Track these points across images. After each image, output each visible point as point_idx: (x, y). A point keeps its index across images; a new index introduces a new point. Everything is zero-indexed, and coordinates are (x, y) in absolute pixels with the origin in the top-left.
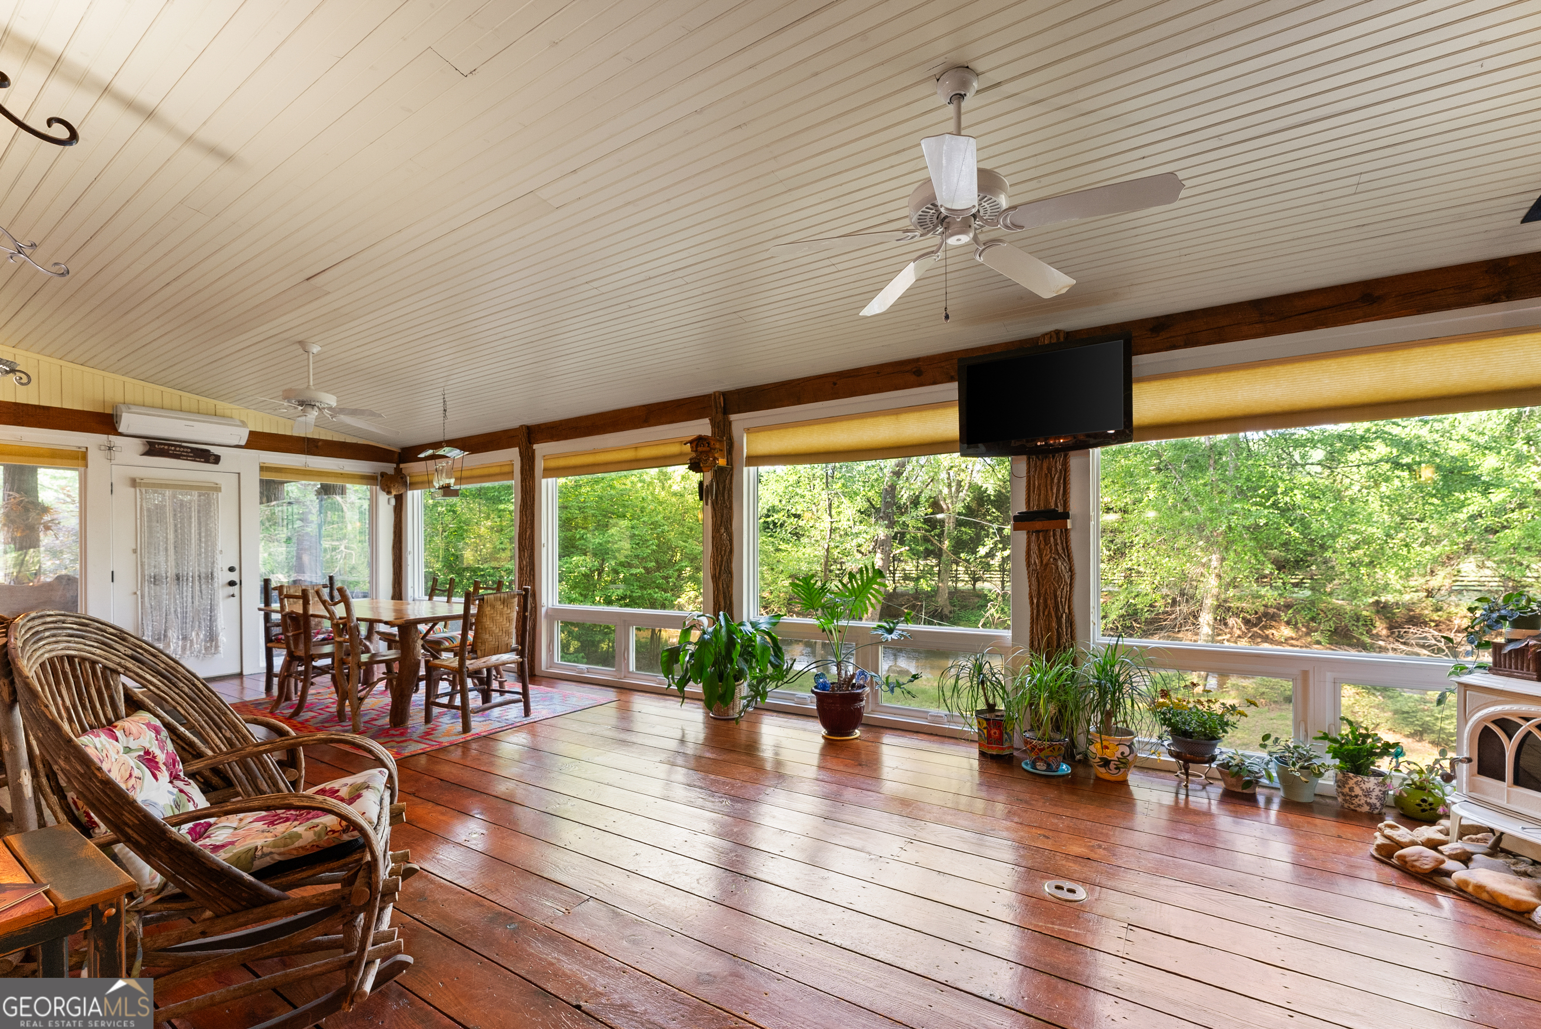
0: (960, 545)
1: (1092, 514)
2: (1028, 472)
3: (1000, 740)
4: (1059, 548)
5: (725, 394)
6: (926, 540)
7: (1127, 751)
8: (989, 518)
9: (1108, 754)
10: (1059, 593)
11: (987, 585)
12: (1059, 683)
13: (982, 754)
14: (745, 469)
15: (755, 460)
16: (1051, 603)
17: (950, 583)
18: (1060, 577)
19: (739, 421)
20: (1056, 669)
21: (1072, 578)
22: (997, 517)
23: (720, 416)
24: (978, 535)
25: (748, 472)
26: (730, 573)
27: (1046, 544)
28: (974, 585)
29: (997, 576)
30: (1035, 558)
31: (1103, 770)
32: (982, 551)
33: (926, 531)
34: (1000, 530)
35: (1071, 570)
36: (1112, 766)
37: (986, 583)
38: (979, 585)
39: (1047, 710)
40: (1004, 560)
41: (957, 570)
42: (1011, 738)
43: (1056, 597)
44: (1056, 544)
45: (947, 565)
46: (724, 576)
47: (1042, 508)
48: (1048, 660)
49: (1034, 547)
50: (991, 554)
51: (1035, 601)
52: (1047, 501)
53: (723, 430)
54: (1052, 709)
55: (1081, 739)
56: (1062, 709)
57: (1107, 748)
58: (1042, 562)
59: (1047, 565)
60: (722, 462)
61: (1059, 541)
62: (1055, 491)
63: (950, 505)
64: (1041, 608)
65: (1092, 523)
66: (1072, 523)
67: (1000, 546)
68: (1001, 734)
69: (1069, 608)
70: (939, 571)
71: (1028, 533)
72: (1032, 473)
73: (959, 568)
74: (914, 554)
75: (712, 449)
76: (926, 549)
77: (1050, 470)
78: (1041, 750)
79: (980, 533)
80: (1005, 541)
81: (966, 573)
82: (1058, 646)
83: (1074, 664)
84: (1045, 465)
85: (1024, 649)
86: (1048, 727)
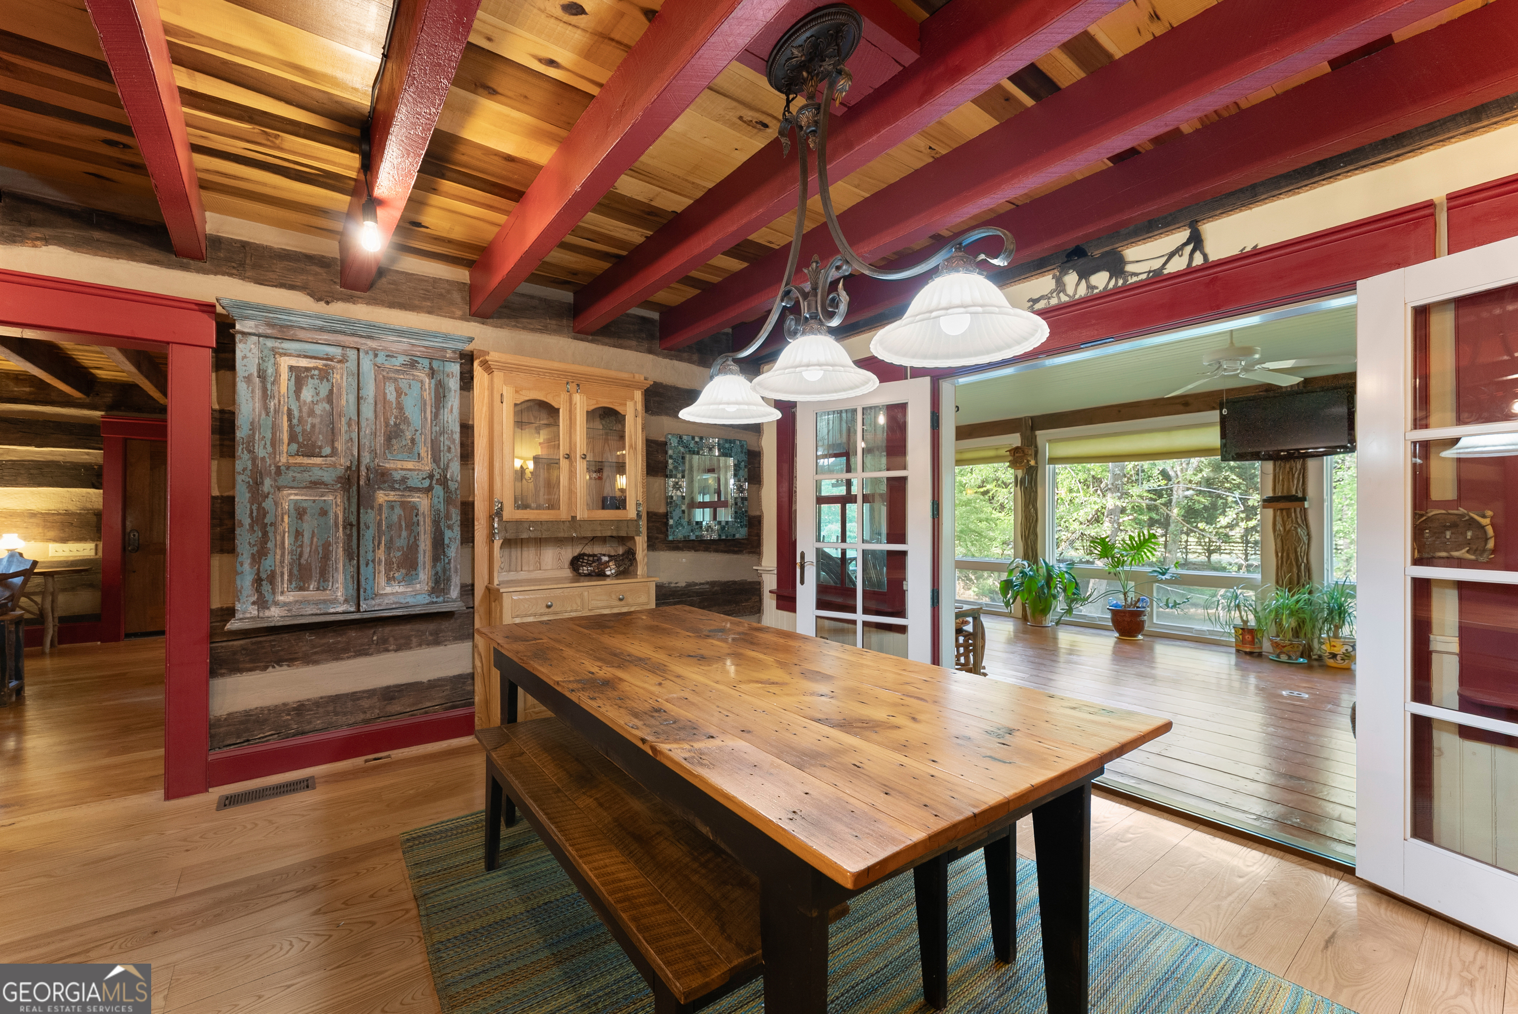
0: (1191, 514)
1: (1325, 497)
2: (1275, 470)
3: (1252, 642)
4: (1299, 521)
5: (1032, 418)
6: (1150, 508)
7: (1350, 649)
8: (1227, 485)
9: (1335, 650)
10: (1299, 550)
11: (1224, 559)
12: (1298, 606)
13: (1238, 651)
14: (1047, 466)
15: (1053, 460)
16: (1292, 556)
17: (1179, 555)
18: (1299, 540)
19: (1041, 435)
20: (1296, 597)
21: (1309, 540)
22: (1238, 486)
23: (1029, 432)
24: (1214, 506)
25: (1049, 468)
26: (1036, 535)
27: (1288, 518)
28: (1209, 557)
29: (1239, 548)
30: (1279, 527)
31: (1332, 660)
32: (1223, 521)
33: (1151, 499)
34: (1244, 501)
35: (1309, 534)
36: (1338, 657)
37: (1223, 555)
38: (1215, 557)
39: (1289, 623)
40: (1248, 530)
41: (1187, 541)
42: (1261, 642)
43: (1296, 552)
44: (1296, 518)
45: (1176, 535)
46: (1032, 537)
47: (1285, 494)
48: (1289, 591)
49: (1279, 519)
50: (1231, 526)
51: (1280, 555)
52: (1289, 489)
53: (1030, 442)
54: (1293, 622)
55: (1316, 644)
56: (1301, 624)
57: (1334, 646)
58: (1285, 529)
59: (1289, 531)
60: (1032, 463)
61: (1299, 516)
62: (1295, 482)
63: (1179, 473)
64: (1285, 560)
65: (1325, 504)
66: (1310, 504)
67: (1243, 515)
68: (1253, 638)
69: (1307, 559)
70: (1166, 541)
71: (1274, 510)
72: (1277, 470)
73: (1190, 539)
74: (1137, 524)
75: (1025, 454)
76: (1151, 519)
77: (1291, 469)
78: (1284, 647)
79: (1216, 501)
80: (1250, 512)
81: (1199, 543)
82: (1298, 583)
83: (1310, 593)
84: (1288, 466)
85: (1271, 583)
86: (1290, 635)
